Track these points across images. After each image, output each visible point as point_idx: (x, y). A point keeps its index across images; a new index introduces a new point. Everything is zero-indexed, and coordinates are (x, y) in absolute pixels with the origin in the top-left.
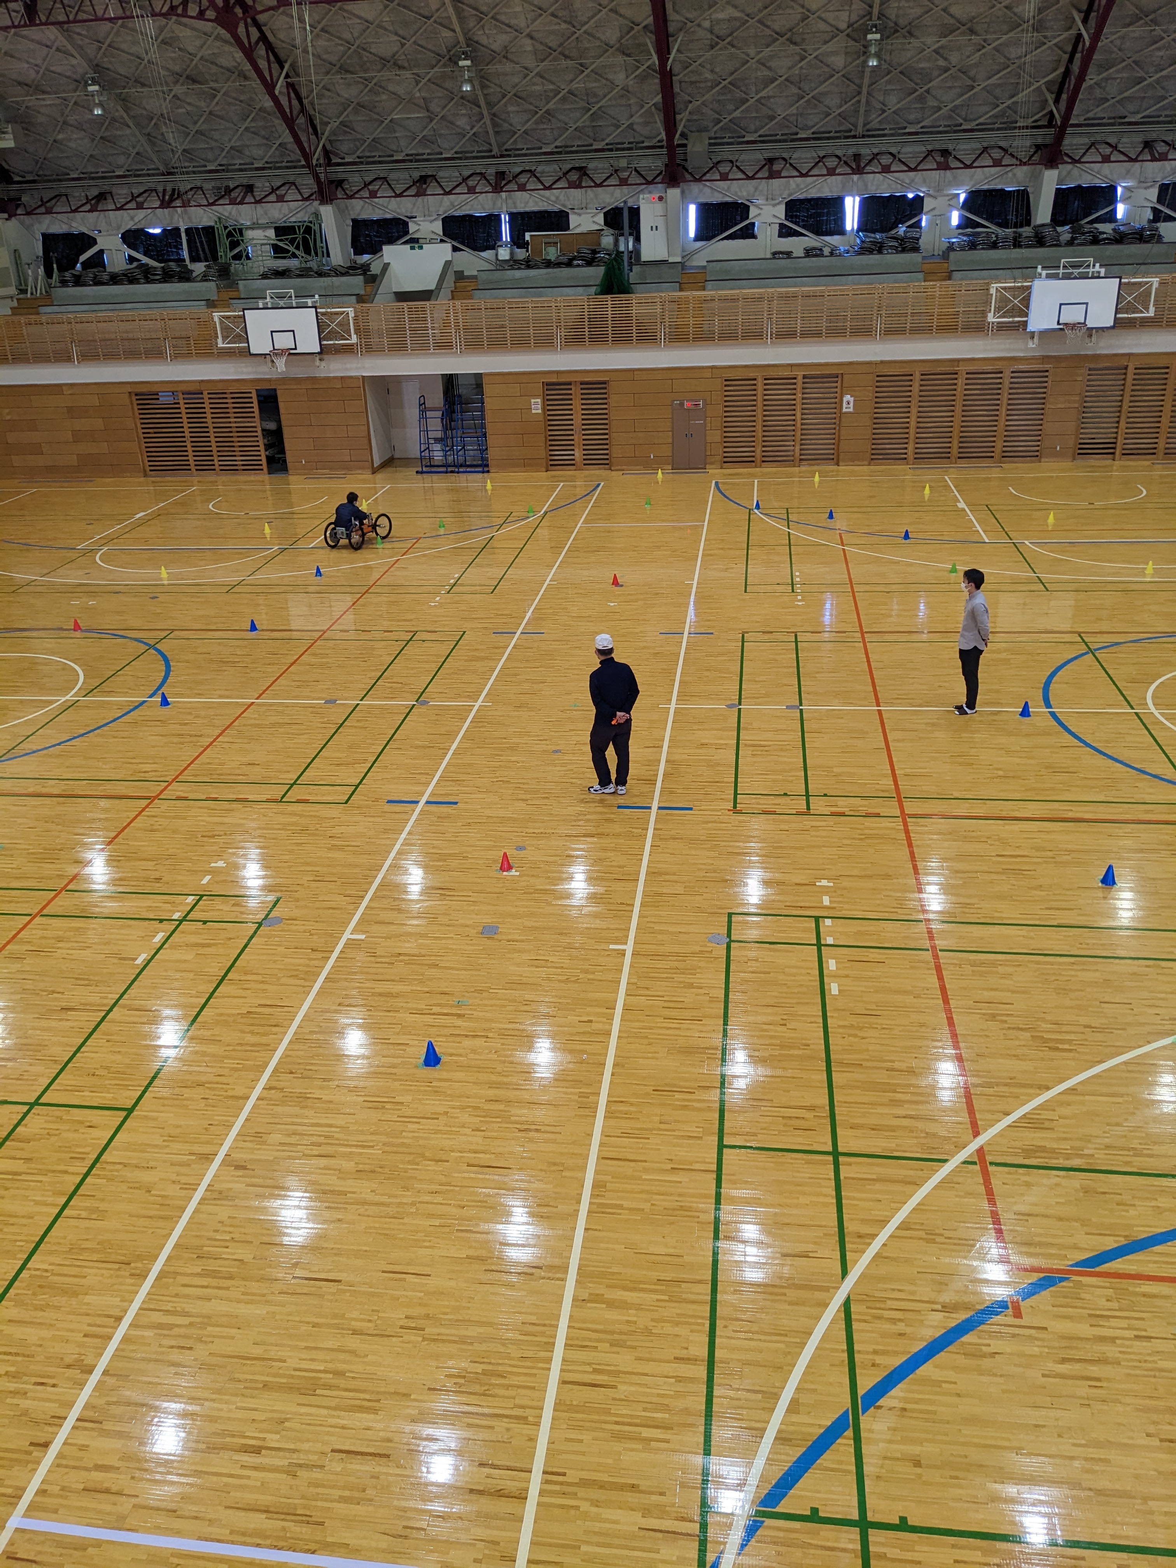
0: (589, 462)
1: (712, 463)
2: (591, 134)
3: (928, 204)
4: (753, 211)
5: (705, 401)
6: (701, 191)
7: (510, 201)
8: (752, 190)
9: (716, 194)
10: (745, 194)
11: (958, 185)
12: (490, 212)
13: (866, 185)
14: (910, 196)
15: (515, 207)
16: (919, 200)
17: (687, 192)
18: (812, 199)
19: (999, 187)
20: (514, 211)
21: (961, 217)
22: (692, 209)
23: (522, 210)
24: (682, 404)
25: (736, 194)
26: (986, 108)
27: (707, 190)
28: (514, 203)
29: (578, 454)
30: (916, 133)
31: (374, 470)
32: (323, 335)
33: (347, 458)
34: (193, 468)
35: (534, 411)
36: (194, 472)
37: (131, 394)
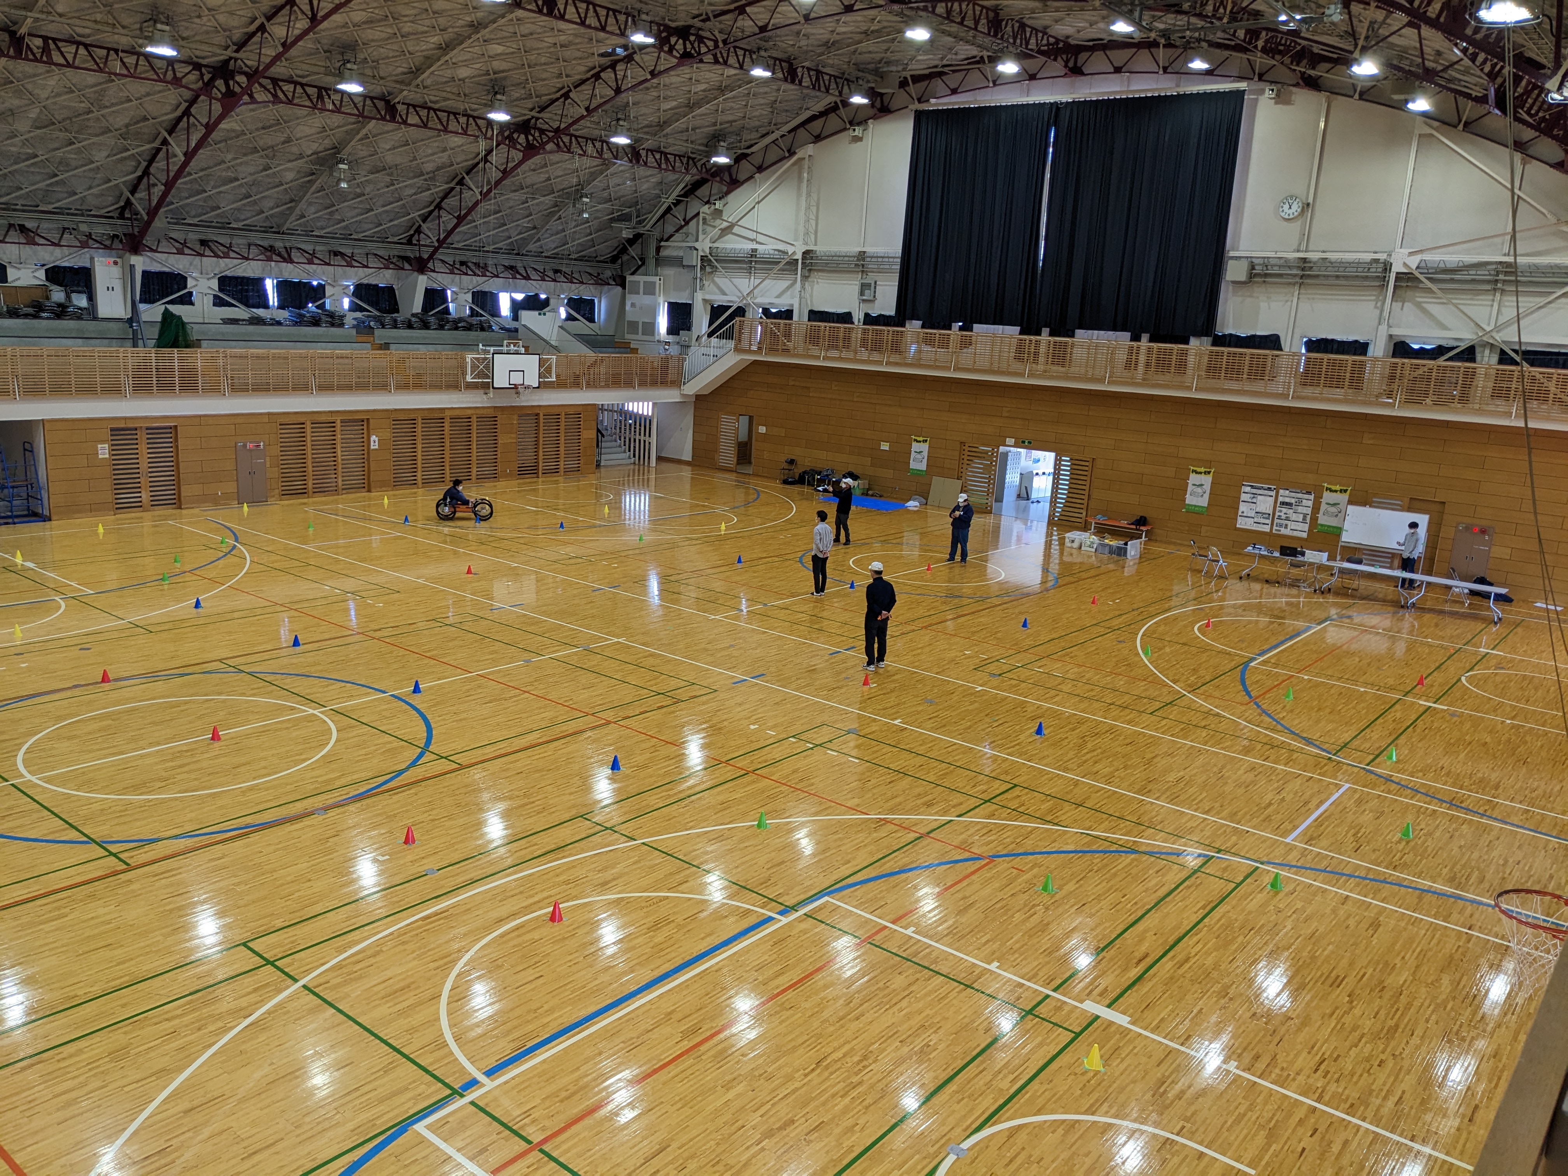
1: (272, 496)
3: (329, 291)
4: (191, 283)
5: (265, 443)
8: (186, 265)
10: (181, 266)
11: (347, 279)
13: (281, 271)
14: (315, 283)
16: (321, 287)
18: (237, 278)
19: (374, 283)
21: (351, 302)
25: (173, 266)
26: (371, 226)
29: (145, 496)
30: (359, 240)
35: (101, 456)
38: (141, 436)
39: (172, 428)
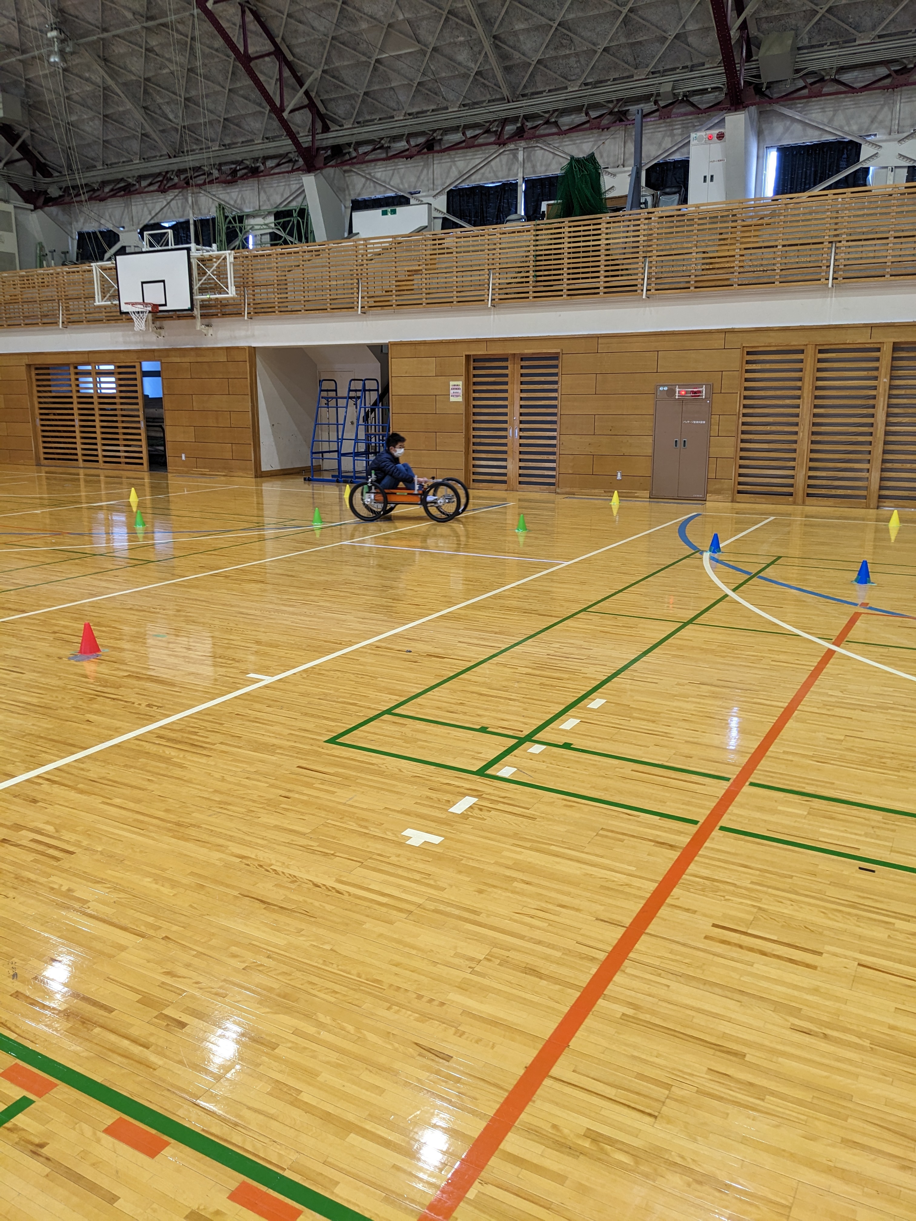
0: (526, 479)
1: (718, 492)
2: (630, 59)
4: (866, 152)
5: (711, 389)
6: (787, 129)
7: (528, 165)
8: (865, 120)
9: (810, 131)
10: (855, 128)
12: (504, 180)
15: (534, 172)
17: (766, 133)
20: (533, 176)
22: (772, 158)
23: (542, 175)
24: (671, 392)
25: (841, 129)
27: (798, 127)
28: (534, 167)
29: (512, 466)
31: (260, 475)
32: (196, 288)
33: (228, 455)
34: (80, 457)
35: (452, 399)
36: (81, 463)
37: (29, 366)
38: (513, 370)
39: (555, 357)
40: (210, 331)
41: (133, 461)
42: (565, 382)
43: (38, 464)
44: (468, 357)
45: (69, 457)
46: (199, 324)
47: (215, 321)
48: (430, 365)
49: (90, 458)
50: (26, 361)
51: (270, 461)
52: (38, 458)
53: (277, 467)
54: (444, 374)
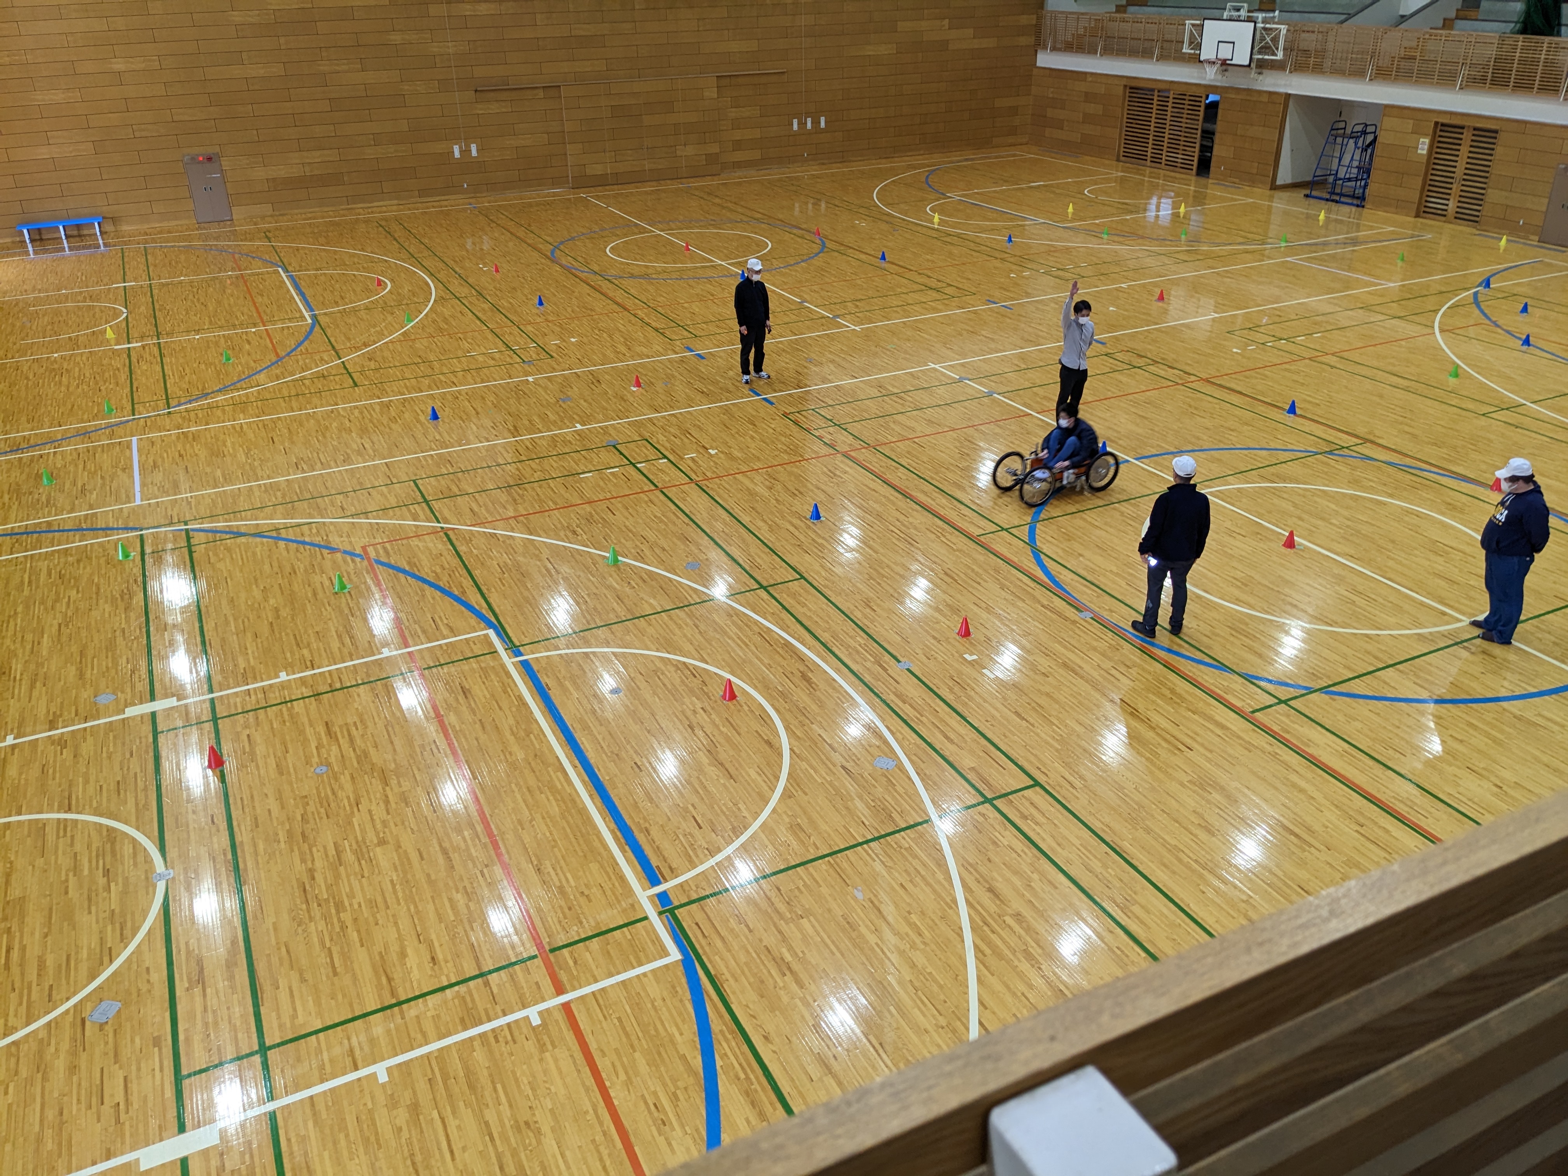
0: (1460, 216)
29: (1452, 205)
31: (1274, 187)
32: (1256, 49)
33: (1255, 171)
34: (1149, 159)
35: (1419, 151)
36: (1148, 163)
37: (1125, 86)
38: (1467, 136)
39: (1496, 132)
40: (1261, 77)
41: (1186, 167)
42: (1499, 150)
43: (1118, 160)
44: (1436, 123)
45: (1140, 157)
46: (1253, 74)
47: (1264, 71)
48: (1409, 125)
49: (1156, 160)
50: (1124, 82)
51: (1284, 176)
52: (1118, 155)
53: (1289, 181)
54: (1417, 132)
